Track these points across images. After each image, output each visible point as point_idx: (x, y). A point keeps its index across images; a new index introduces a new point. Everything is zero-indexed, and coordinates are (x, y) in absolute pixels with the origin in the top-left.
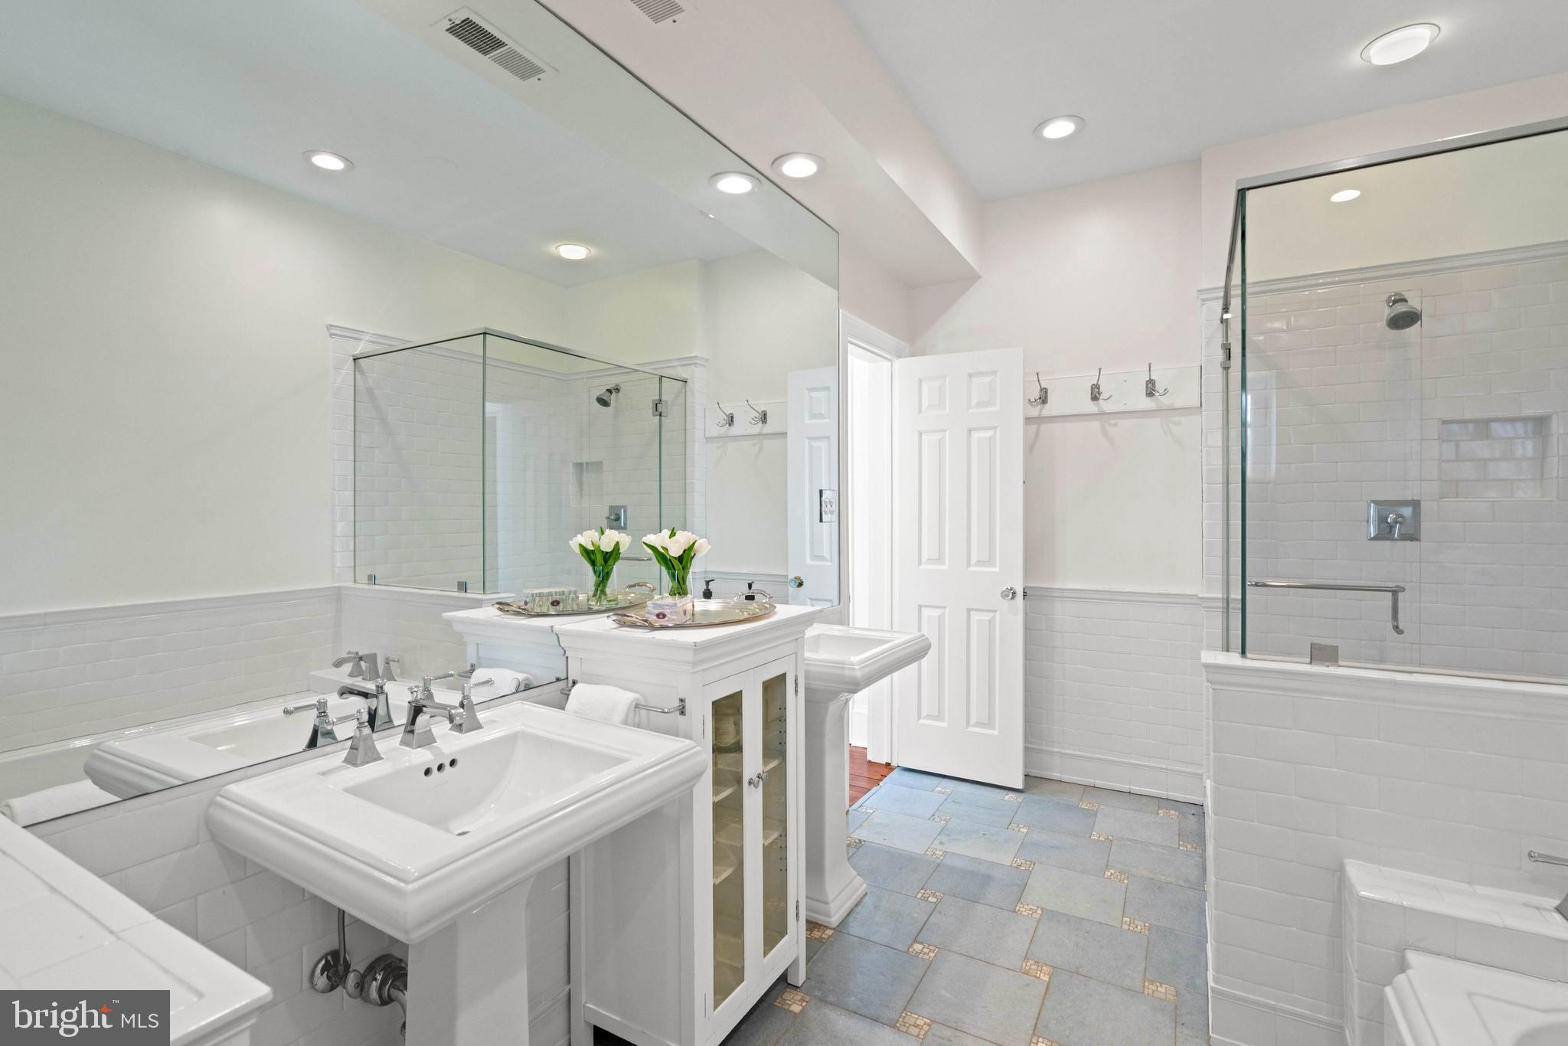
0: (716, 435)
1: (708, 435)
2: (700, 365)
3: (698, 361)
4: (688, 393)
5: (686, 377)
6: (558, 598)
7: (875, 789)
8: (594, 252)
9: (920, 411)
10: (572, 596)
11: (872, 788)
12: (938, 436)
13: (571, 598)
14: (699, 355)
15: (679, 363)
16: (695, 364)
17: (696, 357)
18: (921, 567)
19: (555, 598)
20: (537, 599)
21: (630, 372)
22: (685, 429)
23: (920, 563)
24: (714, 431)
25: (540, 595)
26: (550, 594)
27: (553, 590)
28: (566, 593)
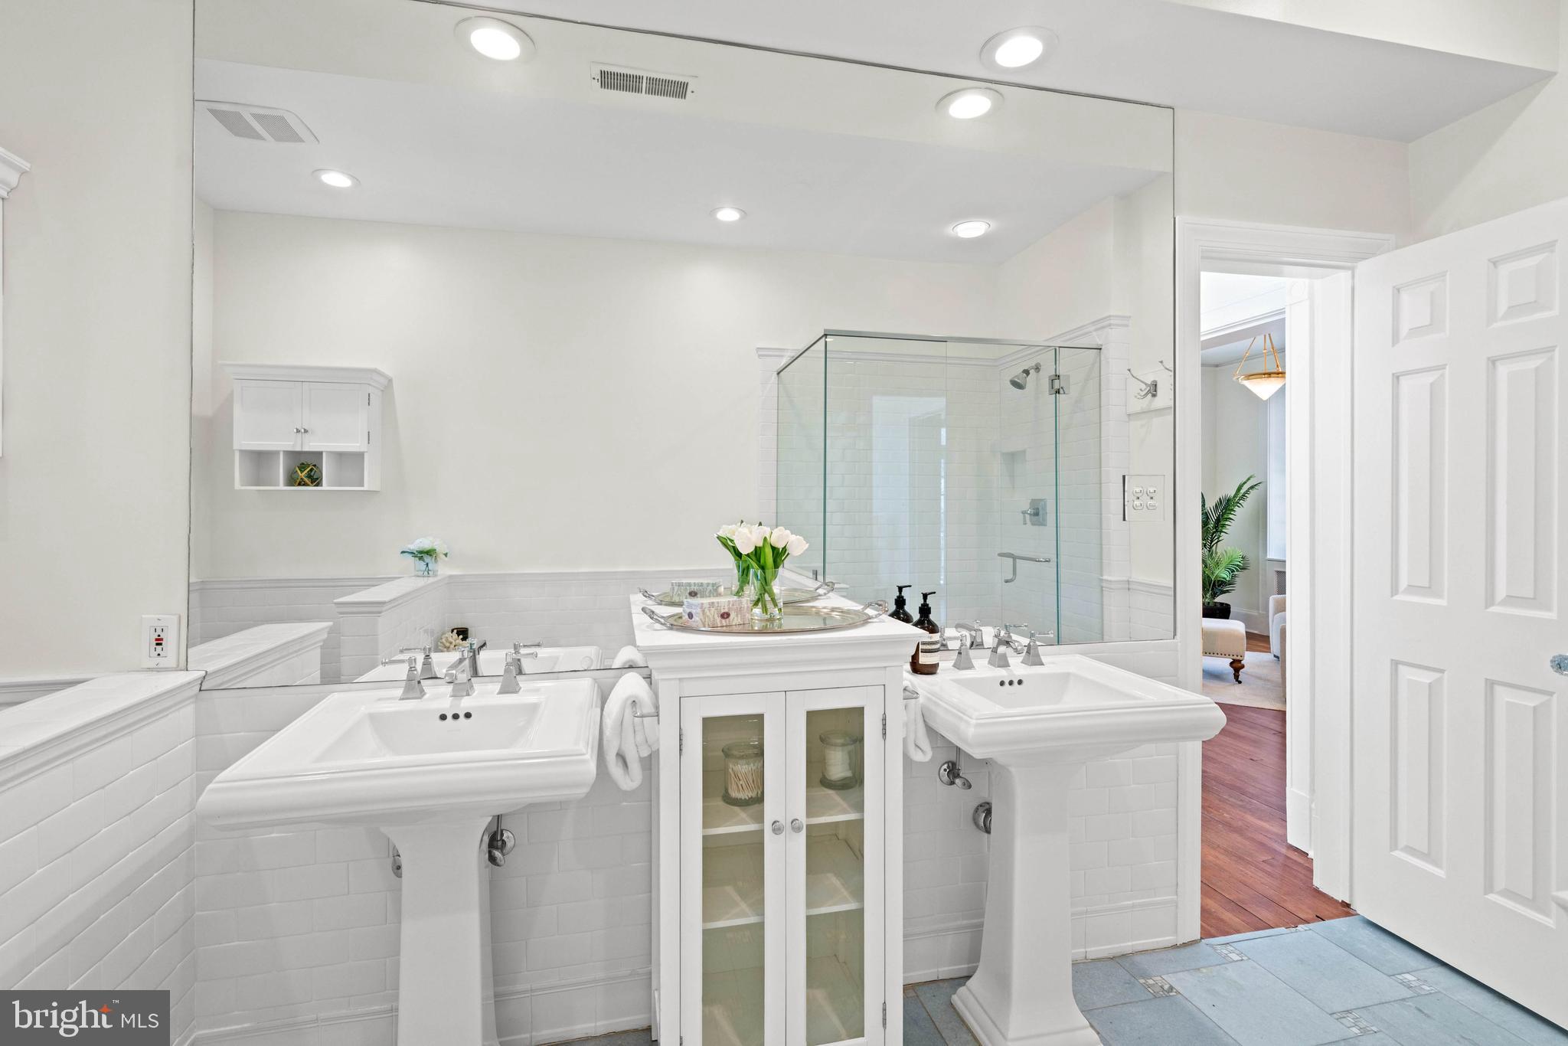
0: (1138, 409)
1: (1131, 410)
2: (1114, 325)
3: (1112, 322)
4: (1103, 363)
5: (1100, 343)
6: (695, 589)
7: (1282, 930)
8: (994, 225)
9: (1395, 339)
10: (710, 588)
11: (1278, 926)
12: (1430, 378)
13: (708, 590)
14: (1112, 314)
15: (1093, 328)
16: (1110, 325)
17: (1110, 316)
18: (1395, 598)
19: (693, 588)
20: (676, 588)
21: (1041, 350)
22: (1100, 407)
23: (1395, 590)
24: (1138, 405)
25: (680, 585)
26: (689, 585)
27: (692, 581)
28: (705, 586)
